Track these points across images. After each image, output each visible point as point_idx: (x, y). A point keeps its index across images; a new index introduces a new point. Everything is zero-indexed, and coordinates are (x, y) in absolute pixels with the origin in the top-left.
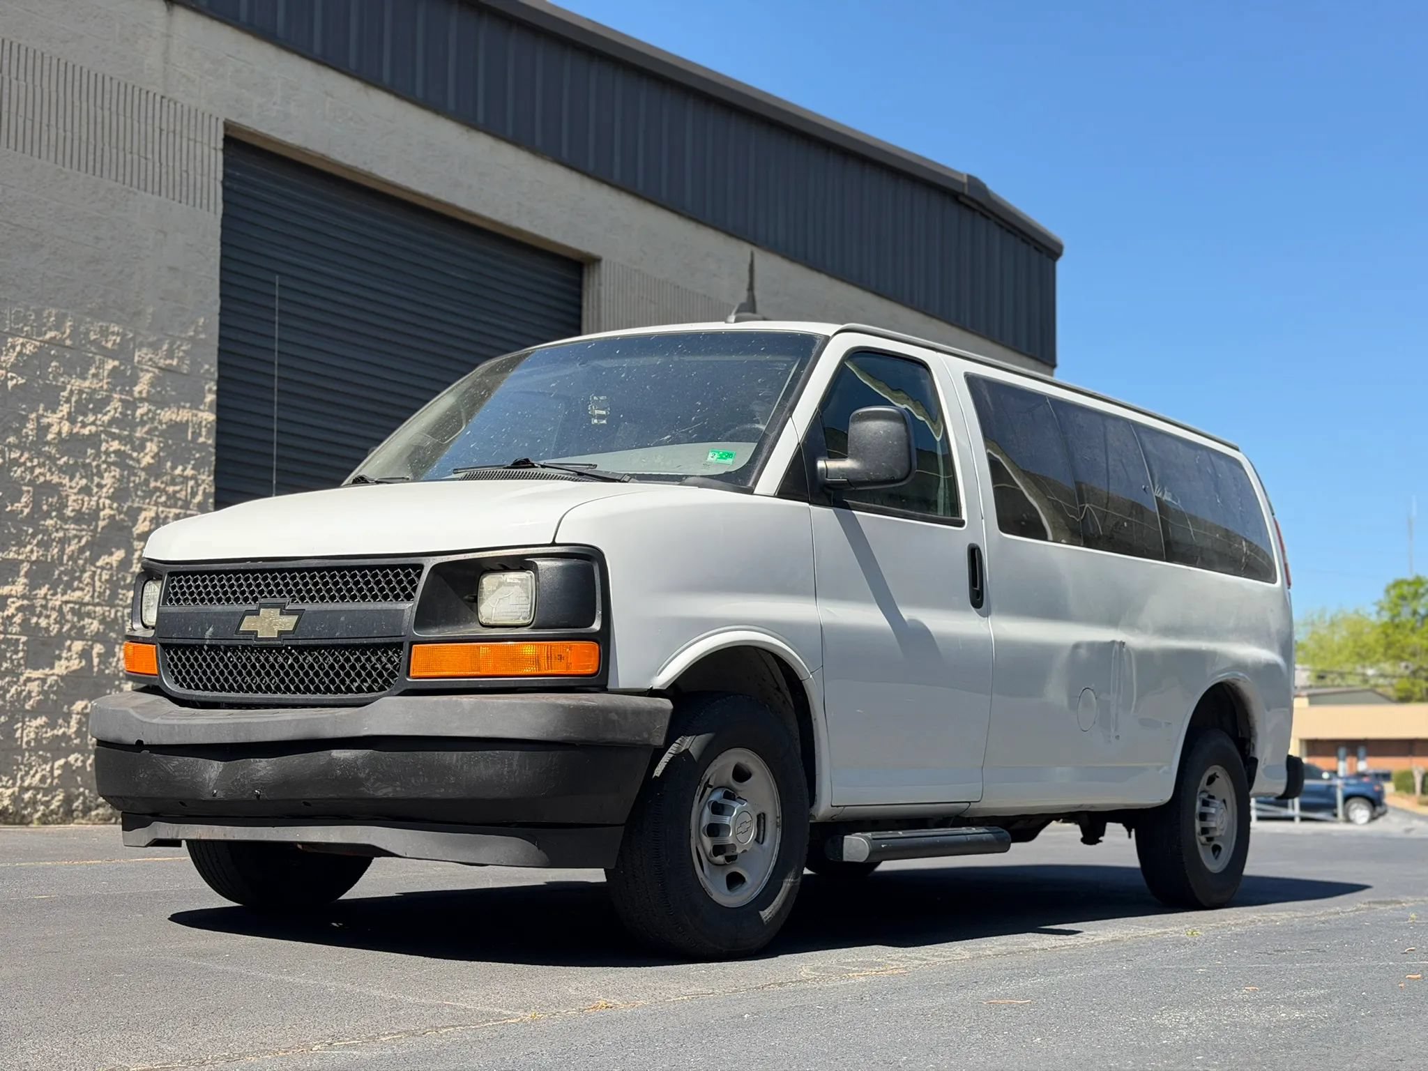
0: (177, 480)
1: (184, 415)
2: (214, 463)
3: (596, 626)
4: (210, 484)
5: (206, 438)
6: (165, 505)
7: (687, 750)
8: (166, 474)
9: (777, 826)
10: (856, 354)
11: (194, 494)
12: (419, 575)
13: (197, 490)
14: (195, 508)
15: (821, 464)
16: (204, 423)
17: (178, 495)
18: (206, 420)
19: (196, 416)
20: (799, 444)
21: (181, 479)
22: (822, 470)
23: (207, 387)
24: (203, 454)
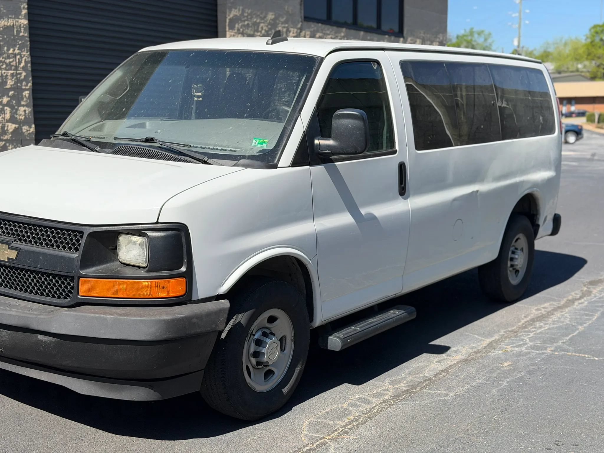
0: (11, 56)
1: (10, 22)
2: (29, 46)
3: (183, 269)
4: (28, 56)
5: (23, 33)
6: (5, 69)
7: (239, 322)
8: (4, 53)
9: (292, 340)
10: (339, 66)
11: (20, 62)
12: (82, 237)
13: (22, 60)
14: (21, 70)
15: (316, 142)
16: (22, 25)
17: (12, 64)
18: (23, 23)
19: (18, 22)
20: (304, 131)
21: (13, 55)
22: (317, 145)
23: (22, 6)
24: (23, 41)
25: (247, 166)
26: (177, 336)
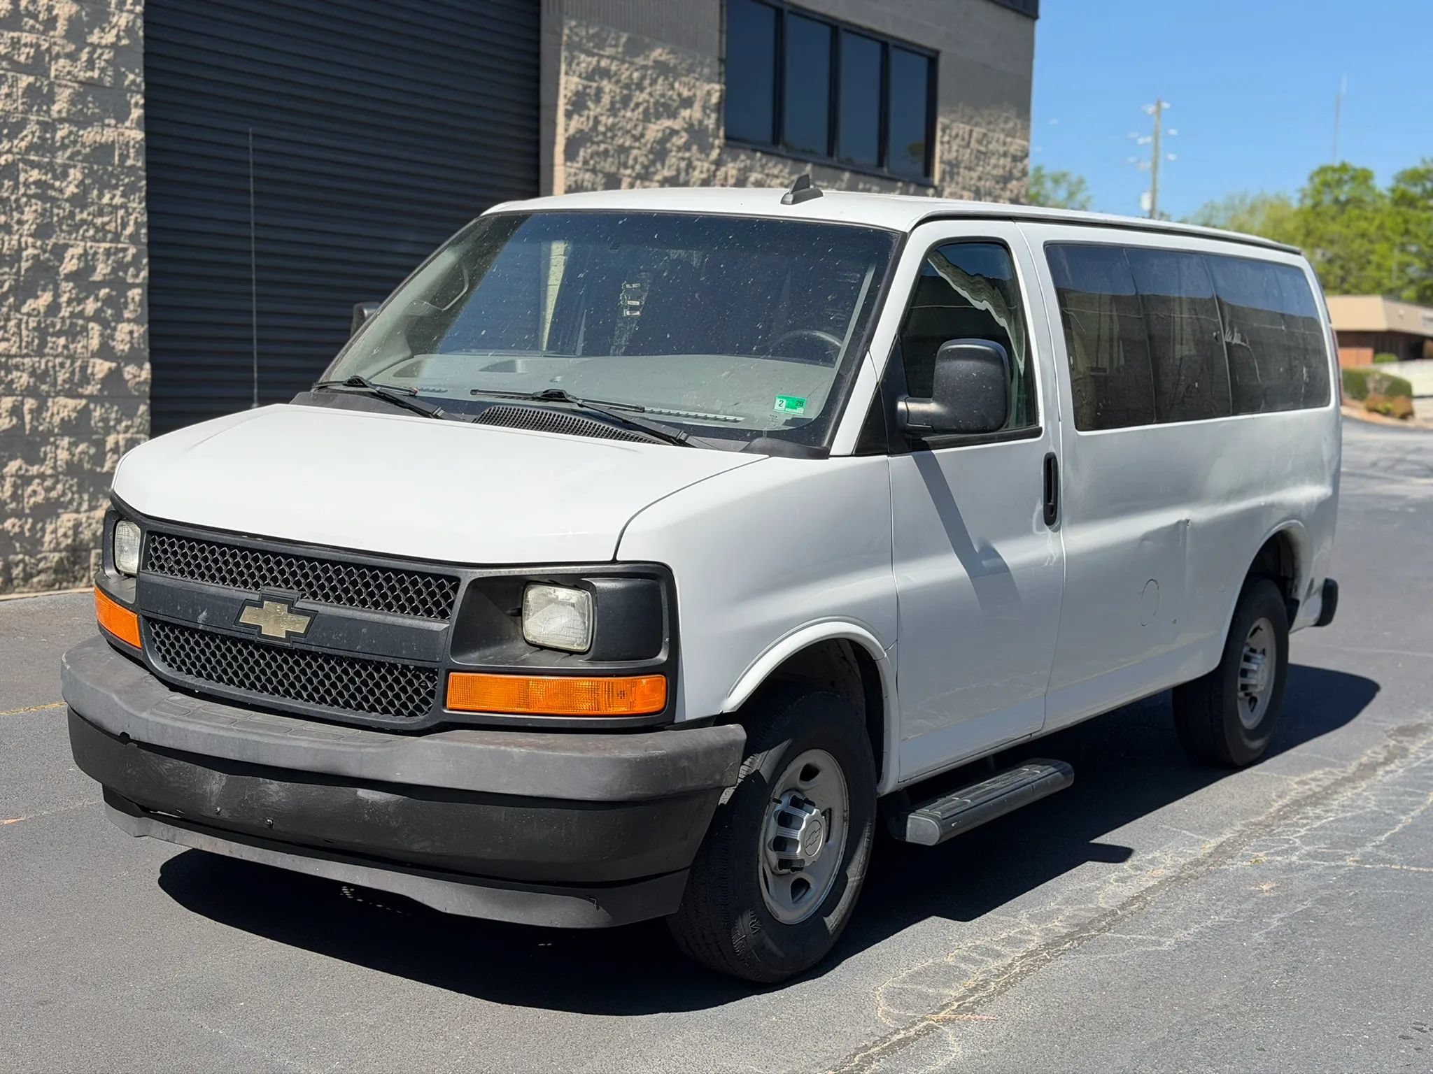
0: (105, 210)
1: (109, 135)
2: (144, 189)
3: (663, 656)
4: (142, 212)
5: (134, 160)
6: (94, 239)
7: (757, 771)
8: (93, 204)
9: (845, 820)
11: (124, 225)
12: (455, 589)
13: (128, 220)
14: (127, 241)
15: (901, 406)
16: (132, 143)
17: (107, 228)
18: (133, 139)
19: (123, 135)
20: (877, 384)
21: (110, 209)
22: (902, 412)
23: (133, 101)
24: (133, 179)
25: (772, 452)
26: (650, 793)
